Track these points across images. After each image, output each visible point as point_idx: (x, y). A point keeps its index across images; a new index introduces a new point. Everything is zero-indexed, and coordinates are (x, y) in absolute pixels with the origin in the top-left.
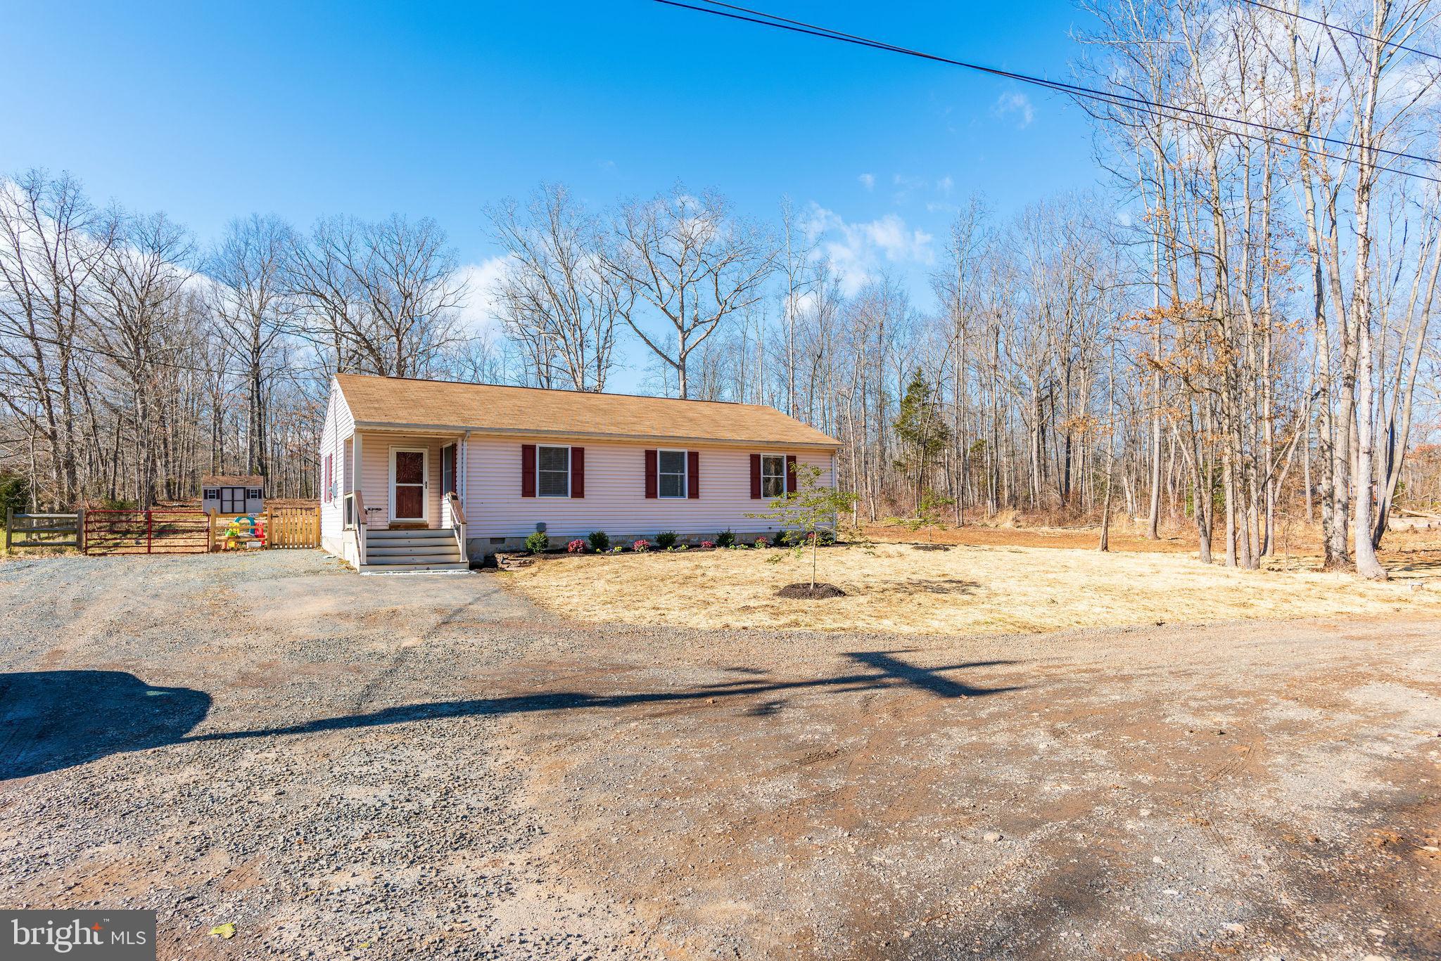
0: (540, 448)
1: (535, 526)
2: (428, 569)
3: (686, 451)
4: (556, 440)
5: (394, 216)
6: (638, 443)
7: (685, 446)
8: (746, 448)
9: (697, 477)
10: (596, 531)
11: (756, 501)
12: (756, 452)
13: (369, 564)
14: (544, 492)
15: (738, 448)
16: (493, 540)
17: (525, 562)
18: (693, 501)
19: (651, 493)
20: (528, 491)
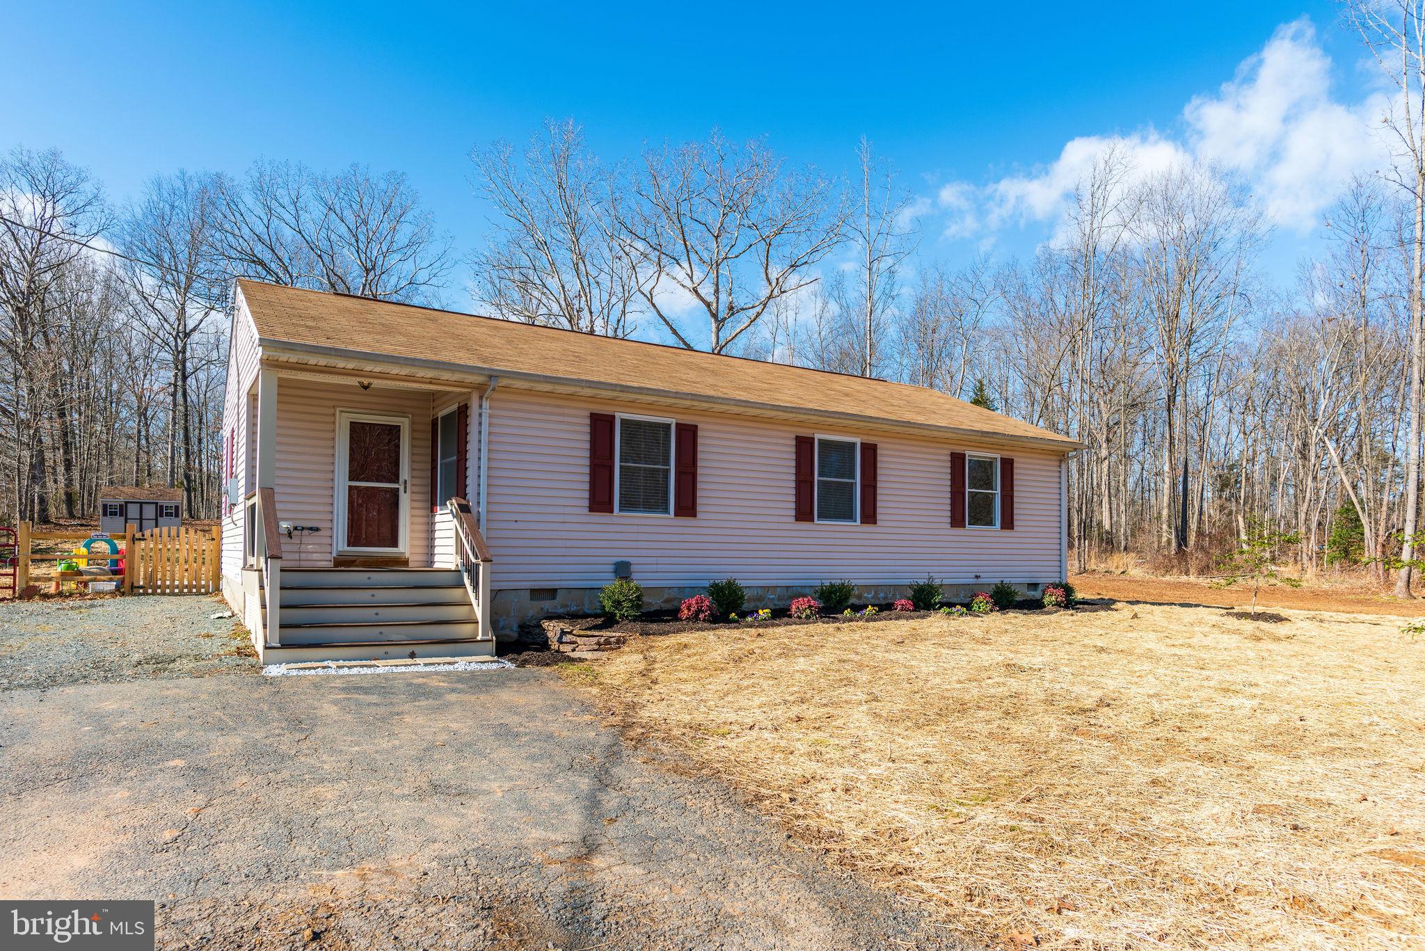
0: (623, 421)
1: (611, 568)
2: (412, 655)
3: (857, 440)
4: (650, 407)
5: (355, 166)
6: (785, 422)
7: (856, 432)
8: (945, 441)
9: (875, 488)
10: (722, 579)
11: (959, 531)
12: (958, 449)
13: (285, 646)
14: (629, 504)
15: (934, 440)
16: (537, 593)
17: (607, 642)
18: (869, 528)
19: (803, 513)
20: (600, 501)
